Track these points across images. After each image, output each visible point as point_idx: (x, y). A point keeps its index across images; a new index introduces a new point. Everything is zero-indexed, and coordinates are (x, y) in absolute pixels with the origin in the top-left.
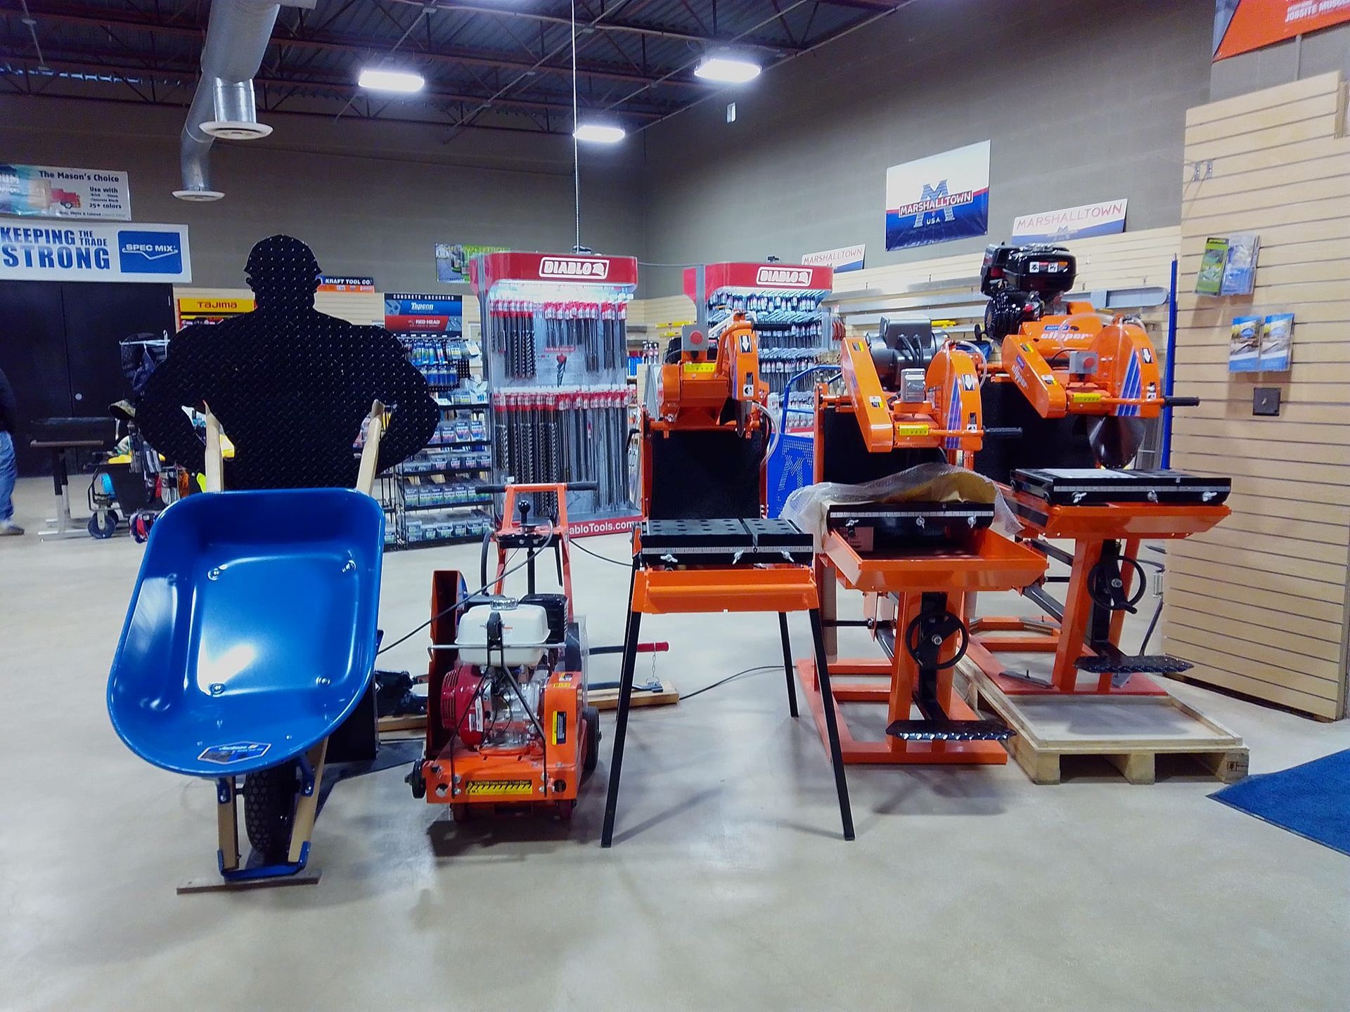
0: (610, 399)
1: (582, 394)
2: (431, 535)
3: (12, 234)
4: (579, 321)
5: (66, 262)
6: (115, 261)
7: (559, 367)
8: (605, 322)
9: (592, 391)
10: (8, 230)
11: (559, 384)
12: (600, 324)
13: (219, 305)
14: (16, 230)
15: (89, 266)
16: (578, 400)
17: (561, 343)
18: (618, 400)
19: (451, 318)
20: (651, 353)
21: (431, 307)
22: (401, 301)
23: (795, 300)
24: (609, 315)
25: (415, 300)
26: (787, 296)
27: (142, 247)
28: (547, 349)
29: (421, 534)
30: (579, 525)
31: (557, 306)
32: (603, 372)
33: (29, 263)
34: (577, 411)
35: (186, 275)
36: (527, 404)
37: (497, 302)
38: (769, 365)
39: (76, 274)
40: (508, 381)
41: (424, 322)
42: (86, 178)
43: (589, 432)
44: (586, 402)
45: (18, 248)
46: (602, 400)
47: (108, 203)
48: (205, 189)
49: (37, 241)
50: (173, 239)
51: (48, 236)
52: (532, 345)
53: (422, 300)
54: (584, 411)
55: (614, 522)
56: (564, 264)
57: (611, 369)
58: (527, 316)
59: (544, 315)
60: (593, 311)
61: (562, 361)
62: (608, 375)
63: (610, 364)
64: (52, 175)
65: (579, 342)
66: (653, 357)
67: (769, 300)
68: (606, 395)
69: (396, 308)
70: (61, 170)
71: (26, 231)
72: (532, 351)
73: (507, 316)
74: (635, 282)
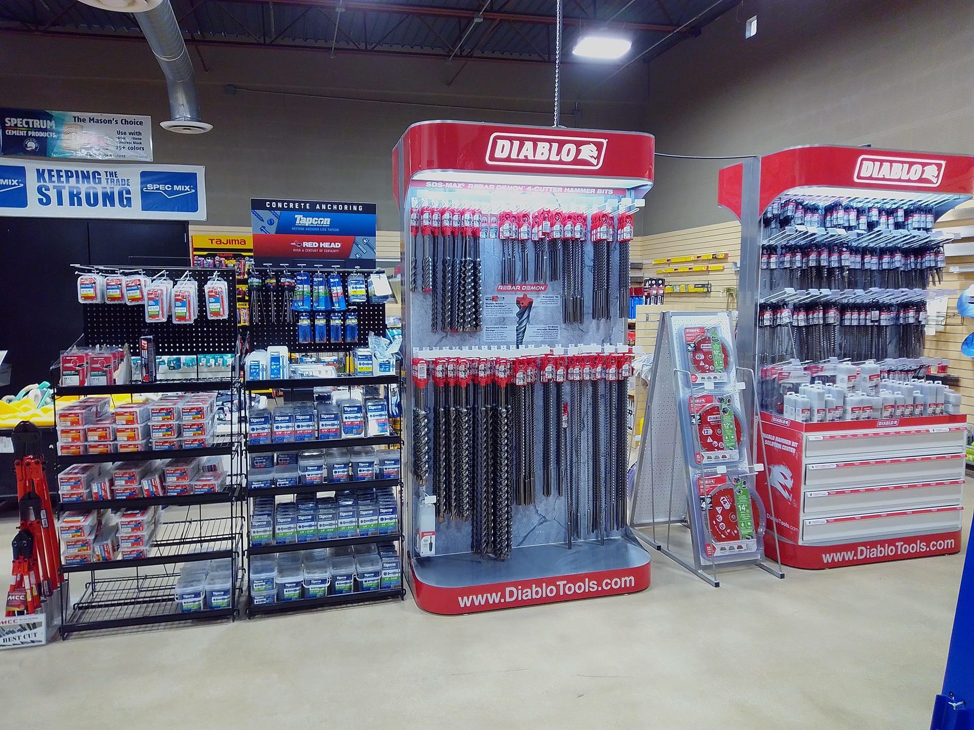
0: (599, 369)
1: (556, 359)
2: (291, 593)
3: (46, 175)
4: (554, 241)
5: (92, 200)
6: (137, 200)
7: (520, 315)
8: (597, 244)
9: (570, 354)
10: (44, 170)
11: (519, 343)
12: (589, 249)
13: (229, 242)
14: (50, 171)
15: (113, 204)
16: (549, 368)
17: (525, 278)
18: (613, 370)
19: (358, 239)
20: (655, 292)
21: (326, 221)
22: (278, 212)
23: (901, 213)
24: (603, 232)
25: (301, 210)
26: (888, 206)
27: (161, 187)
28: (501, 287)
29: (275, 592)
30: (539, 583)
31: (520, 219)
32: (591, 324)
33: (60, 203)
34: (546, 385)
35: (201, 214)
36: (462, 375)
37: (422, 212)
38: (855, 315)
39: (102, 212)
40: (437, 337)
41: (316, 245)
42: (114, 122)
43: (564, 418)
44: (561, 371)
45: (51, 188)
46: (587, 370)
47: (133, 145)
48: (192, 119)
49: (68, 181)
50: (190, 179)
51: (77, 177)
52: (475, 281)
53: (312, 210)
54: (558, 385)
55: (598, 577)
56: (529, 145)
57: (603, 320)
58: (469, 233)
59: (498, 233)
60: (578, 227)
61: (525, 307)
62: (598, 329)
63: (602, 312)
64: (84, 120)
65: (554, 277)
66: (656, 296)
67: (860, 212)
68: (594, 360)
69: (271, 223)
70: (91, 115)
71: (58, 172)
72: (476, 290)
73: (437, 233)
74: (650, 178)
